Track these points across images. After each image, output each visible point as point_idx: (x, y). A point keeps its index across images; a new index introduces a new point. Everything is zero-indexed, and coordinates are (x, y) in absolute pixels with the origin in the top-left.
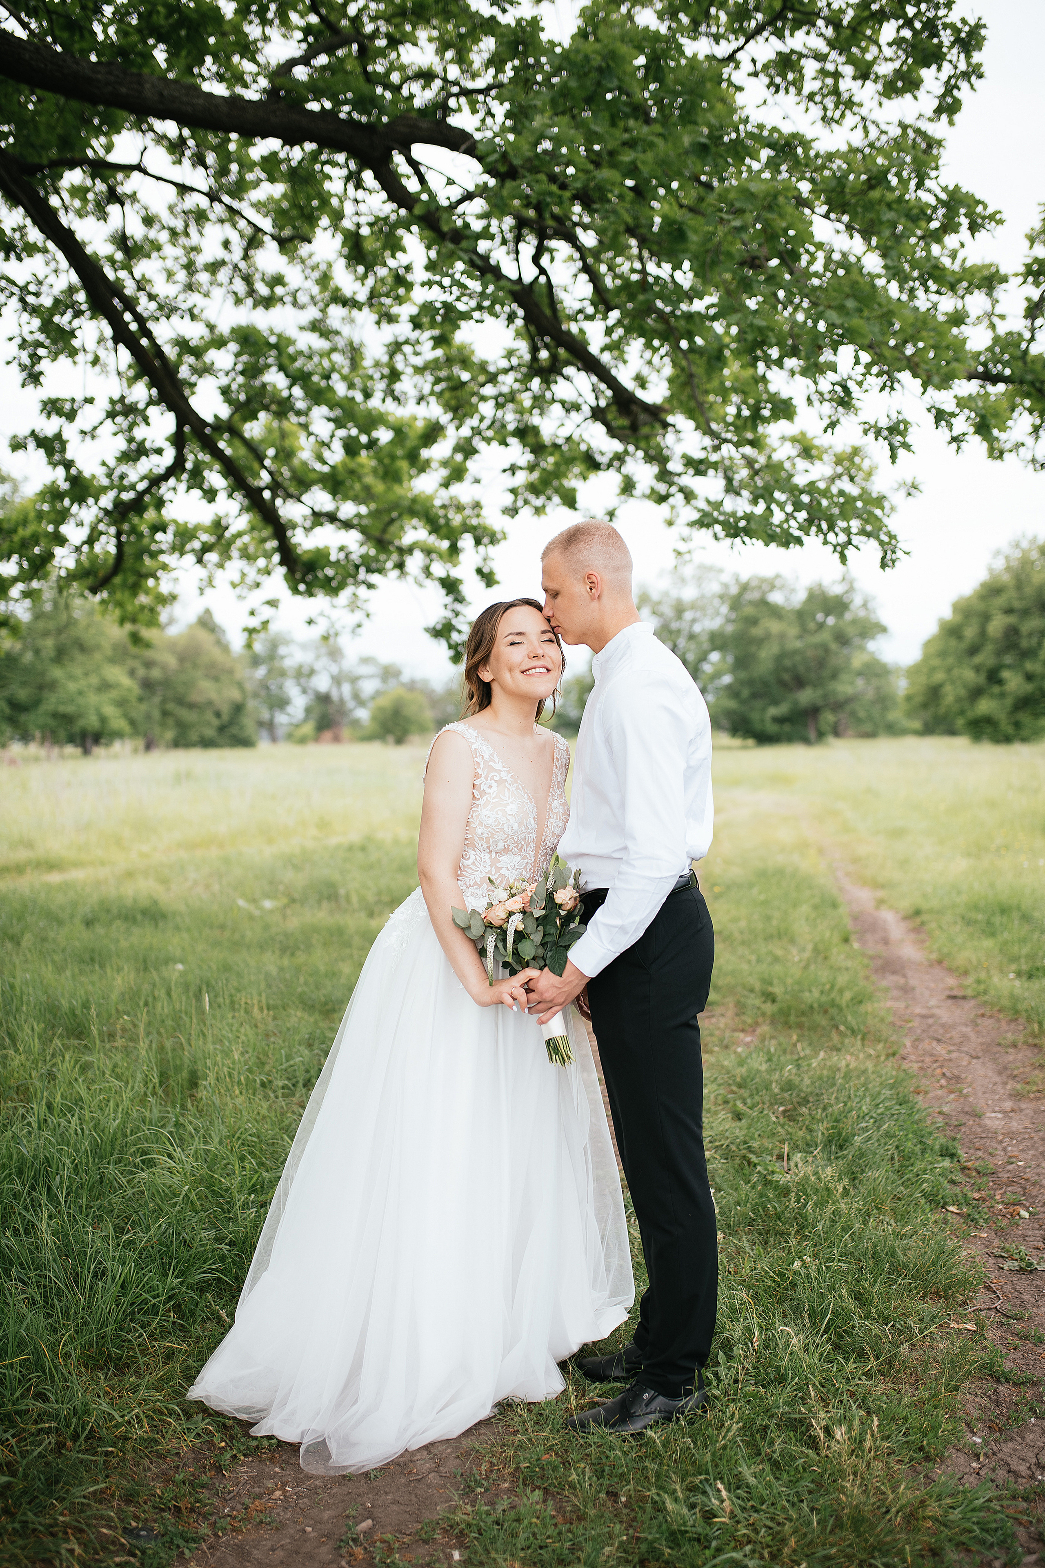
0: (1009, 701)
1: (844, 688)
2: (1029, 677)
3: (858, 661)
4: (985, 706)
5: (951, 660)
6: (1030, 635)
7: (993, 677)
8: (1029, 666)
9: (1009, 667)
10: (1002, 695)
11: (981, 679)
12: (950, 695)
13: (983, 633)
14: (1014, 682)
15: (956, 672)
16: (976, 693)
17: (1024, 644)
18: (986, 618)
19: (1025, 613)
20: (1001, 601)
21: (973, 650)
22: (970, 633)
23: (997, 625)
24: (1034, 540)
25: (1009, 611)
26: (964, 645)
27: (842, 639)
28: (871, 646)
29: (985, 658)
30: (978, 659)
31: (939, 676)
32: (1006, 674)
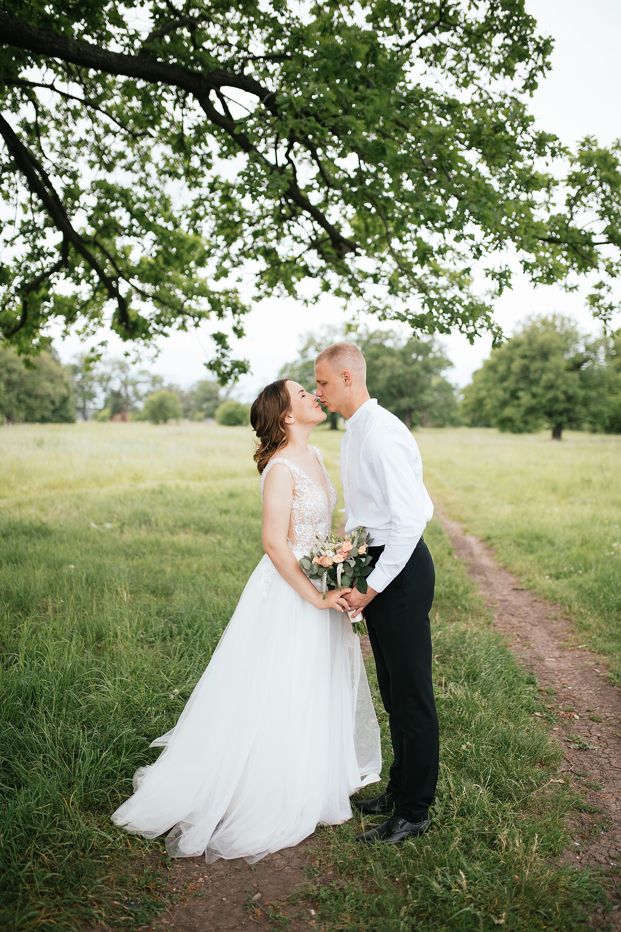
0: (522, 410)
1: (427, 398)
2: (534, 396)
3: (435, 382)
4: (509, 412)
5: (490, 384)
6: (536, 371)
7: (514, 395)
8: (534, 389)
9: (522, 390)
10: (519, 406)
11: (507, 396)
12: (489, 405)
13: (509, 369)
14: (525, 399)
15: (493, 391)
16: (504, 404)
17: (532, 376)
18: (511, 360)
19: (533, 359)
20: (519, 351)
21: (503, 379)
22: (501, 369)
23: (517, 365)
24: (539, 316)
25: (524, 357)
26: (498, 376)
27: (427, 369)
28: (443, 373)
29: (510, 383)
30: (505, 384)
31: (483, 394)
32: (521, 394)
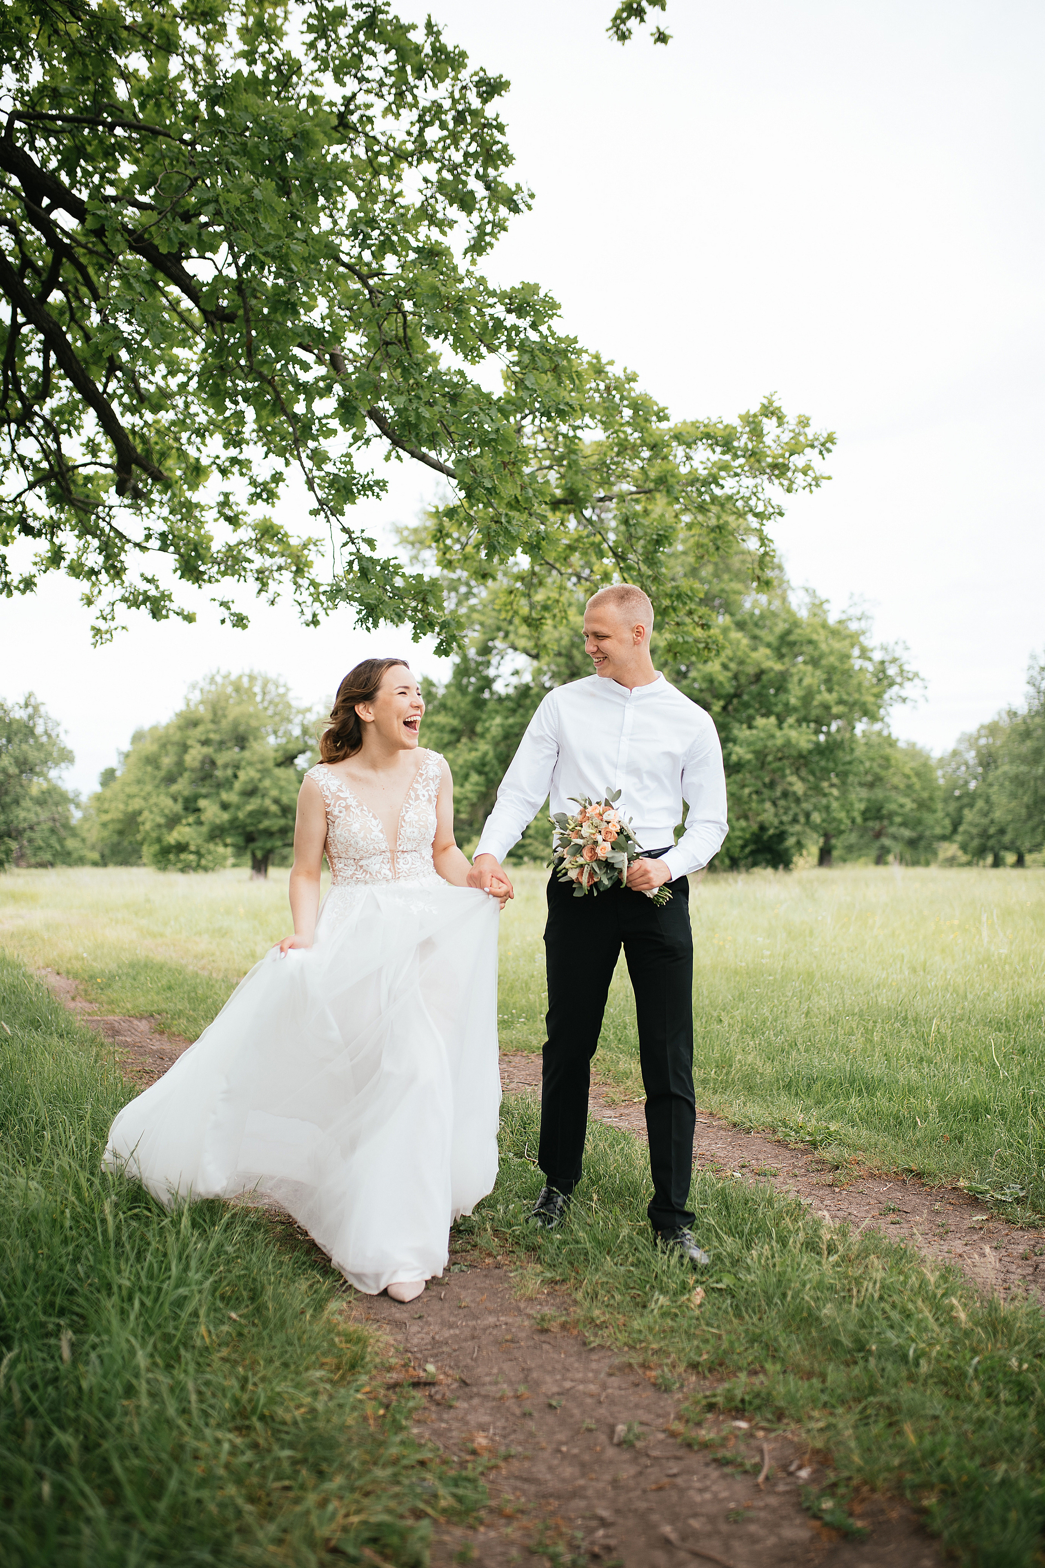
0: (205, 829)
2: (225, 806)
4: (182, 833)
5: (149, 788)
6: (226, 766)
7: (191, 806)
8: (225, 796)
9: (205, 796)
10: (200, 823)
11: (178, 807)
12: (149, 821)
13: (180, 763)
14: (211, 811)
15: (153, 800)
16: (173, 822)
17: (219, 773)
18: (185, 748)
19: (221, 745)
20: (198, 732)
21: (170, 779)
22: (167, 761)
23: (194, 756)
24: (226, 677)
25: (206, 743)
26: (162, 773)
27: (26, 766)
28: (53, 774)
29: (182, 786)
30: (174, 788)
31: (136, 804)
32: (202, 803)
